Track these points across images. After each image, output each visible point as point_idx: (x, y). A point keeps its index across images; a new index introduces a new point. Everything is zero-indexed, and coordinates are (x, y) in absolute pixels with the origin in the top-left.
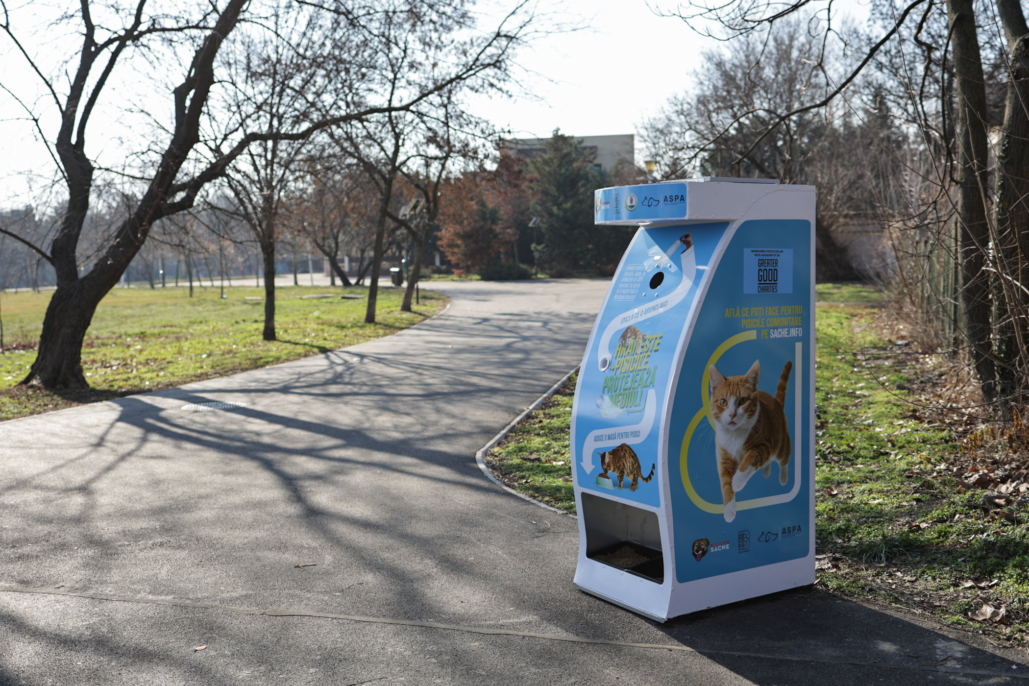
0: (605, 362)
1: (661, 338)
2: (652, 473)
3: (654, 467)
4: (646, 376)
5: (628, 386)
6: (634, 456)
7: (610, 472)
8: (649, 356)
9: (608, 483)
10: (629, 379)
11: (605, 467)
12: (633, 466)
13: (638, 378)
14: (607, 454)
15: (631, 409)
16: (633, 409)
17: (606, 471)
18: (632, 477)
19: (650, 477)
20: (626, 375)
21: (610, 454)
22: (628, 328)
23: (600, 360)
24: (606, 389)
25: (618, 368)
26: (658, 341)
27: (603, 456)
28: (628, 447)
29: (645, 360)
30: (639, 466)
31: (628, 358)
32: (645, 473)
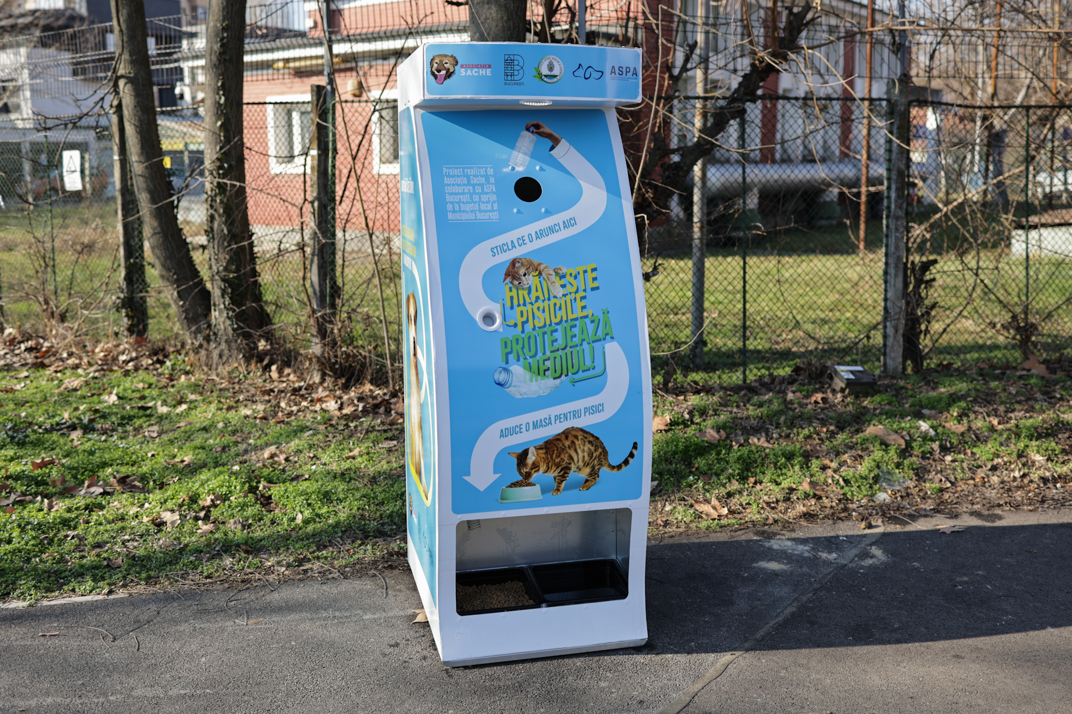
0: (488, 318)
1: (594, 270)
2: (632, 455)
3: (635, 446)
4: (591, 328)
5: (561, 343)
6: (595, 441)
7: (535, 476)
8: (583, 298)
9: (530, 493)
10: (559, 335)
11: (525, 470)
12: (591, 455)
13: (576, 331)
14: (532, 451)
15: (577, 377)
16: (581, 375)
17: (528, 475)
18: (588, 470)
19: (626, 462)
20: (547, 329)
21: (538, 448)
22: (514, 263)
23: (478, 317)
24: (510, 356)
25: (523, 323)
26: (590, 275)
27: (522, 457)
28: (582, 430)
29: (579, 304)
30: (605, 453)
31: (540, 304)
32: (615, 458)
